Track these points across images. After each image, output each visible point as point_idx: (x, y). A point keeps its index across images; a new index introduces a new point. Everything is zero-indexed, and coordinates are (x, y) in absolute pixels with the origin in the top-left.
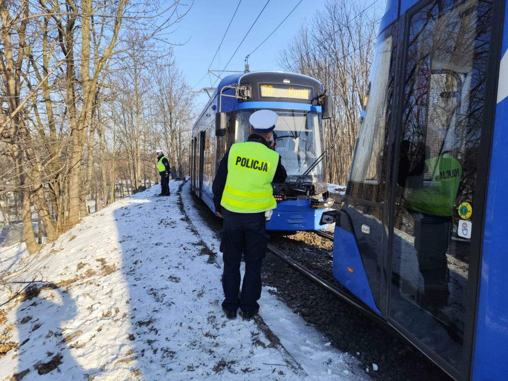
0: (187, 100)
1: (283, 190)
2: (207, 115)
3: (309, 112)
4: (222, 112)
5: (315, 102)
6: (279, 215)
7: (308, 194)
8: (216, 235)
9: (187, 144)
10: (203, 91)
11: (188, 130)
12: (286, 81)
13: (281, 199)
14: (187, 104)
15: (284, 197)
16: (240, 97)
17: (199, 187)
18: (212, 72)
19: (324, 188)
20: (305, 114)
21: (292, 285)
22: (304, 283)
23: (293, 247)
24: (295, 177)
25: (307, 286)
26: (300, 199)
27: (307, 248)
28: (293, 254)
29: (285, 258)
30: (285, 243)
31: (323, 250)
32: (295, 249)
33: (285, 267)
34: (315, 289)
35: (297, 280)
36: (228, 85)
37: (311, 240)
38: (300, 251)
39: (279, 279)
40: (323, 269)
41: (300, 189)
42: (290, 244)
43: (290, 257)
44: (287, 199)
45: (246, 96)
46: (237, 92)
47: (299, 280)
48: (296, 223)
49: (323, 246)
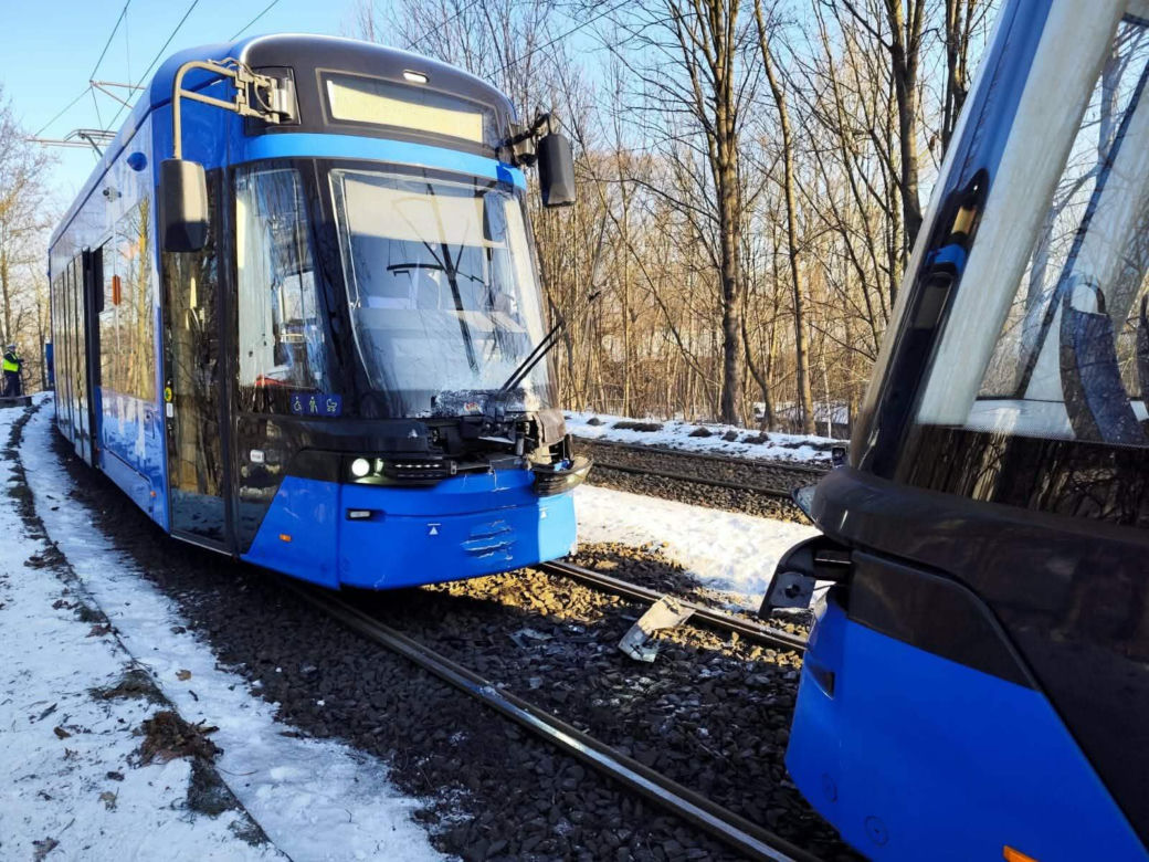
0: (21, 173)
1: (442, 443)
2: (106, 193)
3: (492, 184)
4: (187, 158)
5: (505, 155)
6: (434, 532)
7: (521, 451)
8: (183, 613)
10: (78, 139)
11: (30, 260)
12: (412, 78)
13: (439, 476)
14: (21, 184)
15: (448, 466)
16: (254, 113)
17: (86, 426)
18: (103, 87)
19: (561, 427)
20: (480, 188)
21: (588, 851)
22: (626, 825)
23: (484, 631)
24: (479, 396)
25: (648, 841)
26: (498, 468)
27: (531, 628)
28: (503, 666)
29: (490, 694)
30: (449, 618)
31: (581, 630)
32: (497, 643)
33: (514, 746)
34: (694, 856)
35: (592, 812)
36: (207, 61)
37: (519, 588)
38: (515, 646)
39: (517, 819)
40: (649, 727)
41: (496, 436)
42: (464, 620)
43: (501, 685)
44: (459, 471)
45: (276, 108)
46: (240, 92)
47: (600, 812)
48: (490, 550)
49: (569, 612)
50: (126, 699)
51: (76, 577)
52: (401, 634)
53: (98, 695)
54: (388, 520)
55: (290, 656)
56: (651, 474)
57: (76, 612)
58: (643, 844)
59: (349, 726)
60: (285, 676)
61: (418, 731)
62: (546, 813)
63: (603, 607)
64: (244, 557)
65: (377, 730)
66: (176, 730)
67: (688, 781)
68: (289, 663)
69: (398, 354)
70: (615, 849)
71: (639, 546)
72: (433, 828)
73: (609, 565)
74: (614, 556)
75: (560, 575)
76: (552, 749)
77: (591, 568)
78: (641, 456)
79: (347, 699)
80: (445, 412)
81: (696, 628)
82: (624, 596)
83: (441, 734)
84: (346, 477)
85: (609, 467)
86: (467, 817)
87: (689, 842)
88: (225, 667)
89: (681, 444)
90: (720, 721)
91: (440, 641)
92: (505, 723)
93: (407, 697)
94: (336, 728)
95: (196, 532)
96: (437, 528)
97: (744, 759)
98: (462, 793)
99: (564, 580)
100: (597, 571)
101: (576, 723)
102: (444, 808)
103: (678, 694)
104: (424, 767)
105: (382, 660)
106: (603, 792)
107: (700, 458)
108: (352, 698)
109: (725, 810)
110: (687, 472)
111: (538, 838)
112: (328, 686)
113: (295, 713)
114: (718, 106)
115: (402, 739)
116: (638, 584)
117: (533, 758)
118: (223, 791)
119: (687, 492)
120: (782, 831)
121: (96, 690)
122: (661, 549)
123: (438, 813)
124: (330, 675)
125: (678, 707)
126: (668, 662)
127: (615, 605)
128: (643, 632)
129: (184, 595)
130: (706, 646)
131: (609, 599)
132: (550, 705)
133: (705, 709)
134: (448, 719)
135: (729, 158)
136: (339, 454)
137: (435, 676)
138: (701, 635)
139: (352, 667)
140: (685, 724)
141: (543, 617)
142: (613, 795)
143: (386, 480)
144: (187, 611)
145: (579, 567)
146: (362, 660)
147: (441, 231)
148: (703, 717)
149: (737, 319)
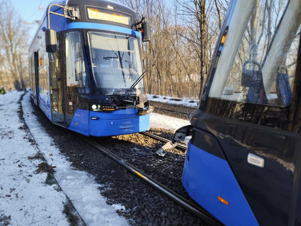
0: (24, 31)
1: (114, 101)
2: (38, 37)
3: (130, 36)
4: (51, 28)
5: (134, 28)
6: (112, 123)
7: (135, 104)
8: (54, 141)
9: (26, 64)
10: (35, 23)
13: (113, 109)
14: (24, 34)
15: (116, 107)
16: (69, 17)
17: (36, 96)
18: (42, 9)
19: (146, 98)
20: (127, 37)
21: (137, 197)
22: (147, 192)
23: (125, 148)
24: (124, 90)
25: (151, 196)
26: (129, 108)
27: (136, 148)
28: (127, 156)
29: (122, 162)
30: (117, 145)
31: (149, 149)
32: (127, 151)
33: (125, 174)
34: (161, 200)
35: (140, 189)
36: (56, 4)
37: (136, 138)
38: (131, 151)
39: (122, 190)
40: (158, 171)
41: (128, 100)
42: (121, 145)
43: (125, 160)
44: (118, 109)
45: (74, 16)
46: (65, 12)
47: (142, 189)
48: (126, 128)
49: (147, 144)
50: (36, 159)
51: (30, 132)
52: (104, 148)
53: (30, 158)
54: (100, 120)
55: (77, 152)
56: (176, 112)
57: (28, 140)
58: (150, 197)
59: (88, 168)
60: (75, 156)
61: (104, 170)
62: (129, 189)
63: (155, 143)
64: (68, 128)
65: (95, 169)
66: (45, 166)
67: (164, 184)
68: (77, 153)
69: (104, 79)
70: (143, 197)
71: (168, 129)
72: (102, 191)
73: (159, 133)
74: (161, 132)
75: (147, 135)
76: (134, 175)
77: (154, 134)
78: (175, 107)
79: (89, 162)
80: (115, 94)
81: (177, 149)
82: (161, 141)
83: (109, 171)
84: (91, 109)
85: (166, 110)
86: (111, 189)
87: (160, 197)
88: (62, 154)
89: (186, 104)
90: (176, 171)
91: (113, 150)
92: (124, 169)
93: (103, 162)
94: (85, 168)
95: (60, 122)
96: (113, 122)
97: (180, 179)
98: (111, 184)
99: (147, 137)
100: (156, 135)
101: (141, 169)
102: (106, 187)
103: (168, 164)
104: (103, 178)
105: (99, 153)
106: (144, 185)
107: (191, 108)
108: (90, 162)
109: (171, 191)
110: (186, 111)
111: (126, 194)
112: (85, 159)
113: (76, 165)
114: (201, 14)
115: (100, 171)
116: (165, 138)
117: (129, 177)
118: (54, 180)
119: (184, 116)
120: (184, 196)
121: (29, 157)
122: (173, 130)
123: (104, 188)
124: (86, 156)
125: (167, 167)
126: (168, 157)
127: (159, 143)
128: (163, 149)
129: (55, 137)
130: (178, 153)
131: (157, 142)
132: (136, 165)
133: (173, 168)
134: (111, 167)
135: (204, 28)
136: (89, 103)
137: (110, 158)
138: (178, 151)
139: (91, 155)
140: (168, 171)
141: (140, 145)
142: (146, 186)
143: (100, 110)
144: (55, 141)
145: (152, 134)
146: (94, 154)
147: (118, 48)
148: (172, 169)
149: (204, 72)
